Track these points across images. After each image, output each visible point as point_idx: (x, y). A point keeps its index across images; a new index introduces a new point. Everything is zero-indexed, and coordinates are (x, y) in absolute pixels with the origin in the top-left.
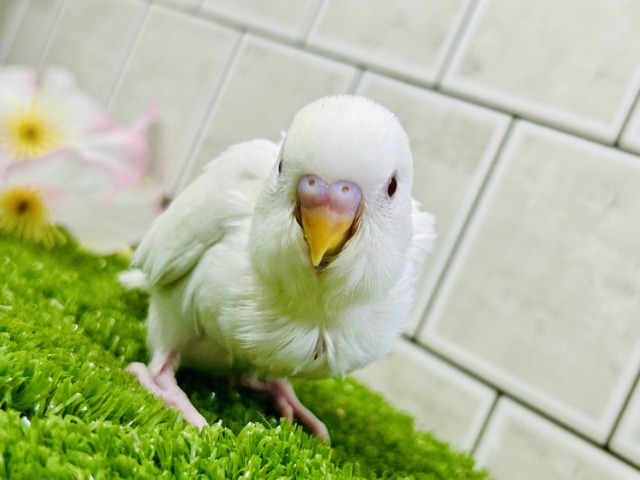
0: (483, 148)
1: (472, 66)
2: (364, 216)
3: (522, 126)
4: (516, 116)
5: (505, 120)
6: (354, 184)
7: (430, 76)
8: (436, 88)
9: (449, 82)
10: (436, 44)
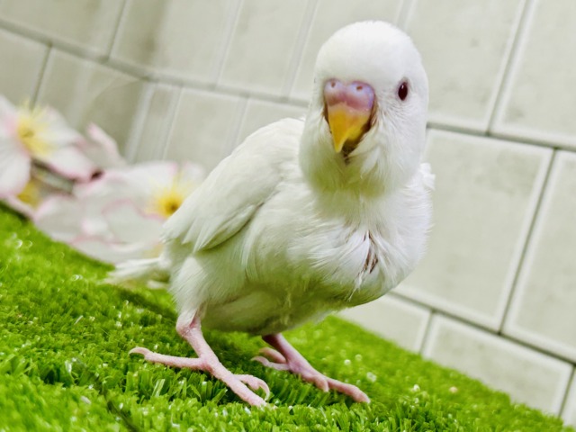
0: (533, 176)
1: (516, 114)
2: (378, 113)
3: (562, 155)
4: (556, 148)
5: (548, 153)
6: (367, 85)
7: (483, 126)
8: (488, 134)
9: (499, 128)
10: (484, 100)
